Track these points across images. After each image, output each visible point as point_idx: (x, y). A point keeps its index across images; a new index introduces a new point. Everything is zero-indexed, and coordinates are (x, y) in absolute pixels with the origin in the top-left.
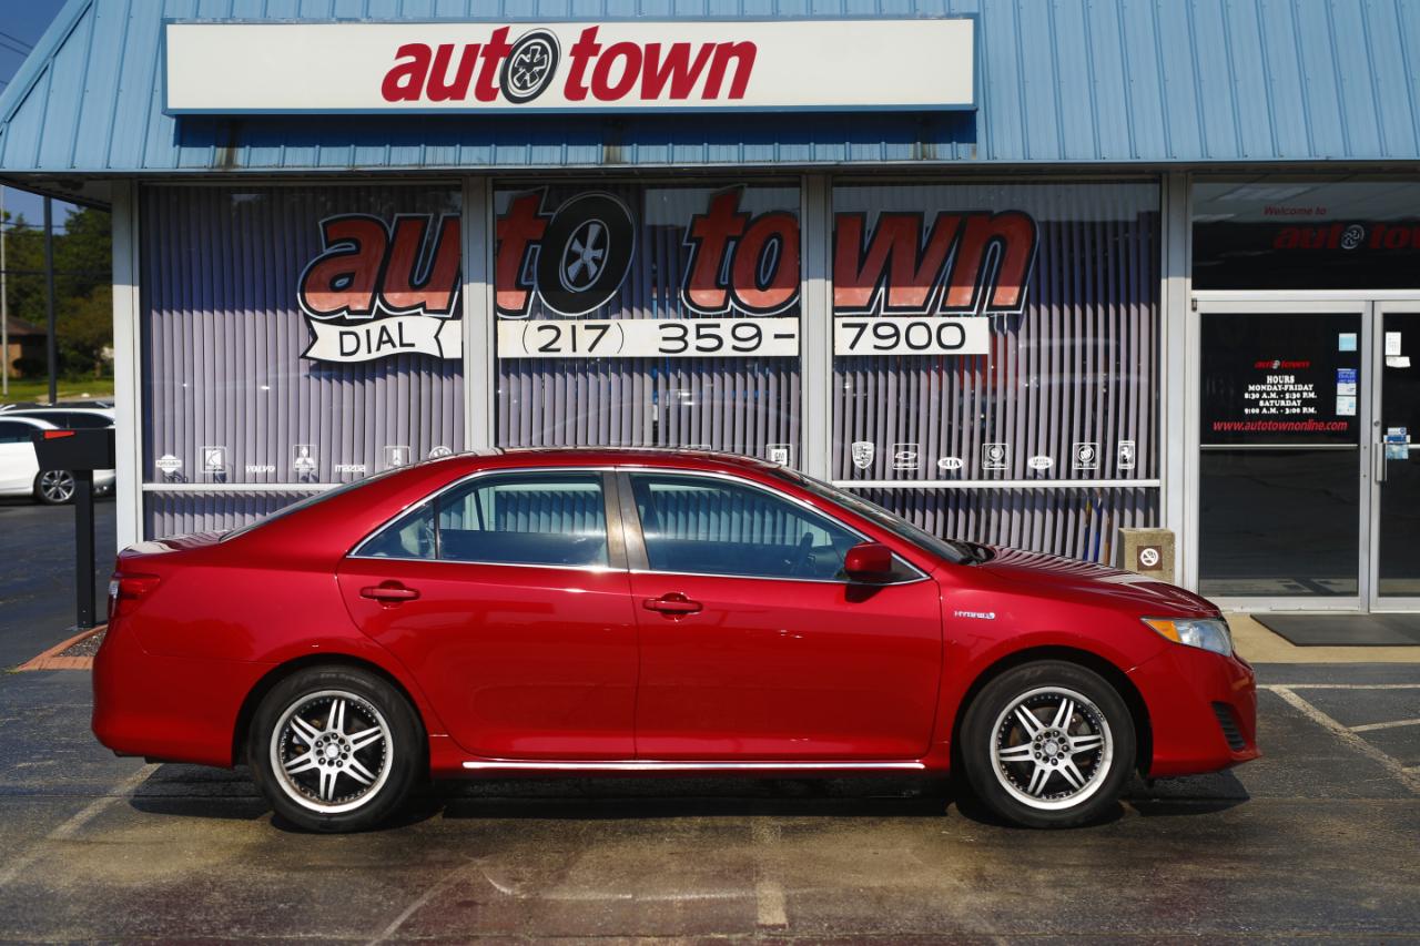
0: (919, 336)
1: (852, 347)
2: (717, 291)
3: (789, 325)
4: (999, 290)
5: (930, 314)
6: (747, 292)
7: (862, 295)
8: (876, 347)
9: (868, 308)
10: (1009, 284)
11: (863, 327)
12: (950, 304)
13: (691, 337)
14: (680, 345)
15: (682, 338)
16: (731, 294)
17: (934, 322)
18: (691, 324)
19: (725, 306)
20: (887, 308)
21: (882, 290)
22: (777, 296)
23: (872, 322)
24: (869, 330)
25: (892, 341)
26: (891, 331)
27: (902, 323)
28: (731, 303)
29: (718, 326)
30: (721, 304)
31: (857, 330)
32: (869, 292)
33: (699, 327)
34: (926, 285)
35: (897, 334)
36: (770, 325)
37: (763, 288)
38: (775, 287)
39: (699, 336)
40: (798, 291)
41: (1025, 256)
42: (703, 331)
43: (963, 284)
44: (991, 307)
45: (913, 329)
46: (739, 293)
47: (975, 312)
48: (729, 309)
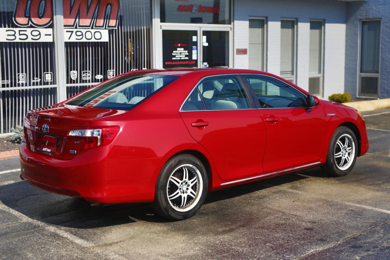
0: (89, 35)
1: (69, 39)
2: (25, 18)
3: (50, 31)
4: (111, 21)
5: (92, 28)
6: (35, 19)
7: (71, 21)
8: (76, 39)
9: (73, 26)
10: (113, 19)
11: (72, 32)
12: (97, 25)
13: (17, 35)
14: (13, 37)
15: (14, 35)
16: (30, 19)
17: (93, 31)
18: (17, 30)
19: (28, 24)
20: (79, 26)
21: (77, 20)
22: (45, 20)
23: (75, 30)
24: (74, 33)
25: (81, 37)
26: (80, 34)
27: (84, 31)
28: (30, 23)
29: (26, 31)
30: (27, 23)
31: (71, 33)
32: (74, 20)
33: (20, 31)
34: (90, 19)
35: (82, 35)
36: (44, 31)
37: (41, 18)
38: (44, 17)
39: (20, 35)
40: (52, 19)
41: (117, 10)
42: (21, 33)
43: (100, 18)
44: (109, 27)
45: (87, 33)
46: (32, 19)
47: (104, 28)
48: (29, 25)
